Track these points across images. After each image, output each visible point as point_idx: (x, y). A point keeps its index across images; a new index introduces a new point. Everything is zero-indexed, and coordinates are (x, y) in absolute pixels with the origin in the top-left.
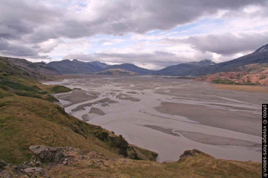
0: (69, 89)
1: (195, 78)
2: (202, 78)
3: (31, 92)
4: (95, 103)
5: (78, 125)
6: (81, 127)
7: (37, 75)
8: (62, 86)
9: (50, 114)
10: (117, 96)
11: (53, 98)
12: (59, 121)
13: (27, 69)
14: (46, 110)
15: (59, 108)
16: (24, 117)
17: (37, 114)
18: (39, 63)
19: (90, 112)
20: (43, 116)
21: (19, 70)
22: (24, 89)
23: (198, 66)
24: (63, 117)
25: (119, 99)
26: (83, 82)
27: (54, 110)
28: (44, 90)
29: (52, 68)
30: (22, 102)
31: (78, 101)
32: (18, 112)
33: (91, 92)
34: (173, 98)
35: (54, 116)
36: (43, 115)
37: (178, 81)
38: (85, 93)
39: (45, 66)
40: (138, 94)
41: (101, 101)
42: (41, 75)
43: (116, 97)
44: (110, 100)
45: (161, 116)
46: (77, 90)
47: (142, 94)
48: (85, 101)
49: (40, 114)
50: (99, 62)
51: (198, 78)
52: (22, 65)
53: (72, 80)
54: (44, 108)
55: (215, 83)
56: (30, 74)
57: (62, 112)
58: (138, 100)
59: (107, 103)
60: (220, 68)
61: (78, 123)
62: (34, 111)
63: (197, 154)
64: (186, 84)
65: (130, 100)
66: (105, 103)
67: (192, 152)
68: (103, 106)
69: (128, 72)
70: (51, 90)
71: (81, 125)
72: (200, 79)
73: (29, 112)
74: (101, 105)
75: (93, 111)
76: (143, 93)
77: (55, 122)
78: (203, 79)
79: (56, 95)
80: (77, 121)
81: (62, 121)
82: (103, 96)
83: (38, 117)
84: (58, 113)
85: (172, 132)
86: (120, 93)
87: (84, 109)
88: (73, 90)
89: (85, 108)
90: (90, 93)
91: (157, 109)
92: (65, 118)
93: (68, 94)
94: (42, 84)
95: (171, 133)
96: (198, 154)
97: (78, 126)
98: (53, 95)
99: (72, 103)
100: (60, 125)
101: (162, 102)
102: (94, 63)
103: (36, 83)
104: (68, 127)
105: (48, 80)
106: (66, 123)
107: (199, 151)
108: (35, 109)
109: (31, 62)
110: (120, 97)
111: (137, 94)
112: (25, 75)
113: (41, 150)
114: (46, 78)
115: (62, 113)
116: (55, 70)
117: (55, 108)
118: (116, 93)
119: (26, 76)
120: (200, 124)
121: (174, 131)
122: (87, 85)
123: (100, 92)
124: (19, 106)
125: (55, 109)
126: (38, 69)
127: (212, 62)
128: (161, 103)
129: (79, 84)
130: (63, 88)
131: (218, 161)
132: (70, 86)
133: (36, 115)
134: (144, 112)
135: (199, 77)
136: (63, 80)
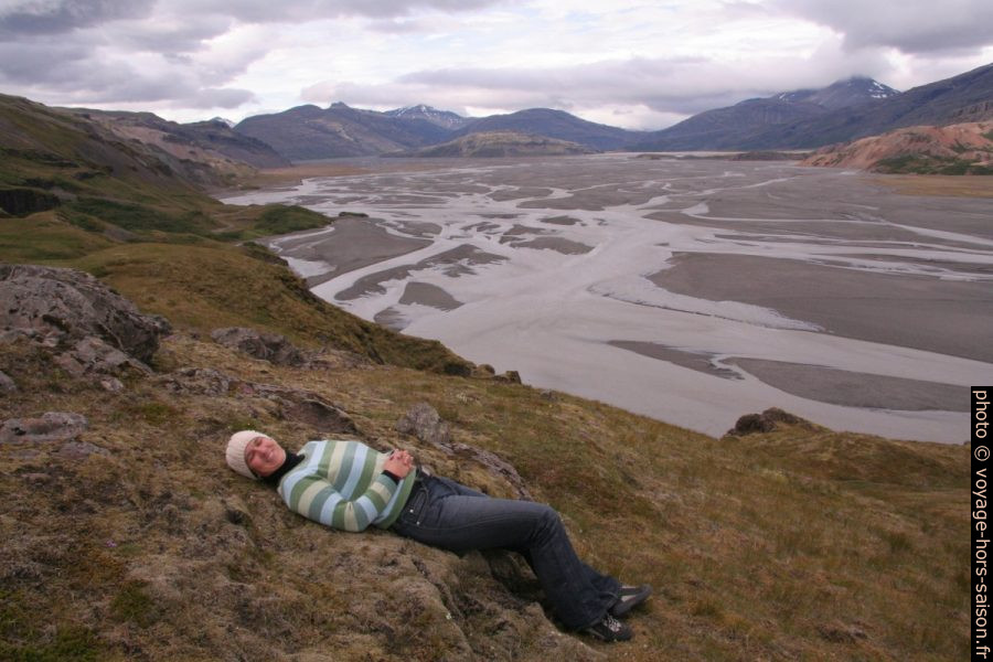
0: (320, 215)
1: (806, 157)
2: (834, 155)
3: (183, 235)
4: (421, 266)
5: (360, 337)
6: (369, 343)
7: (201, 172)
8: (296, 209)
9: (259, 298)
10: (501, 234)
11: (264, 254)
12: (292, 322)
13: (161, 151)
14: (244, 285)
15: (287, 281)
16: (172, 309)
17: (213, 301)
18: (203, 124)
19: (404, 301)
20: (236, 305)
21: (133, 154)
22: (158, 227)
23: (821, 107)
24: (302, 309)
25: (512, 246)
26: (370, 189)
27: (269, 285)
28: (231, 225)
29: (255, 140)
30: (162, 261)
31: (358, 260)
32: (152, 295)
33: (405, 223)
34: (717, 236)
35: (273, 307)
36: (235, 302)
37: (738, 171)
38: (384, 229)
39: (229, 135)
40: (583, 225)
41: (444, 258)
42: (217, 168)
43: (499, 239)
44: (477, 251)
45: (670, 305)
46: (351, 222)
47: (599, 224)
48: (385, 258)
49: (225, 300)
50: (429, 109)
51: (820, 156)
52: (142, 134)
53: (333, 182)
54: (237, 278)
55: (888, 173)
56: (176, 170)
57: (299, 292)
58: (583, 249)
59: (464, 262)
60: (913, 108)
61: (360, 330)
62: (201, 290)
63: (780, 424)
64: (771, 182)
65: (553, 248)
66: (459, 262)
67: (763, 419)
68: (452, 274)
69: (544, 143)
70: (255, 224)
71: (371, 339)
72: (828, 157)
73: (185, 292)
74: (445, 274)
75: (416, 293)
76: (602, 222)
77: (278, 326)
78: (841, 157)
79: (274, 244)
80: (355, 325)
81: (299, 321)
82: (451, 238)
83: (217, 311)
84: (284, 296)
85: (712, 365)
86: (515, 226)
87: (383, 290)
88: (338, 222)
89: (383, 284)
90: (400, 230)
91: (659, 279)
92: (312, 314)
93: (321, 235)
94: (221, 203)
95: (710, 369)
96: (786, 427)
97: (358, 342)
98: (263, 244)
99: (338, 269)
100: (294, 336)
101: (674, 253)
102: (410, 111)
103: (200, 203)
104: (323, 342)
105: (242, 189)
106: (314, 328)
107: (790, 416)
108: (208, 283)
109: (173, 123)
110: (514, 239)
111: (577, 223)
112: (156, 173)
113: (240, 339)
114: (234, 179)
115: (298, 295)
116: (265, 147)
117: (276, 278)
118: (498, 226)
119: (161, 175)
120: (820, 332)
121: (722, 361)
122: (387, 201)
123: (439, 222)
124: (151, 275)
125: (276, 282)
126: (204, 148)
127: (877, 88)
128: (671, 255)
129: (359, 196)
130: (301, 215)
131: (839, 438)
132: (323, 205)
133: (209, 303)
134: (606, 292)
135: (822, 149)
136: (297, 185)
